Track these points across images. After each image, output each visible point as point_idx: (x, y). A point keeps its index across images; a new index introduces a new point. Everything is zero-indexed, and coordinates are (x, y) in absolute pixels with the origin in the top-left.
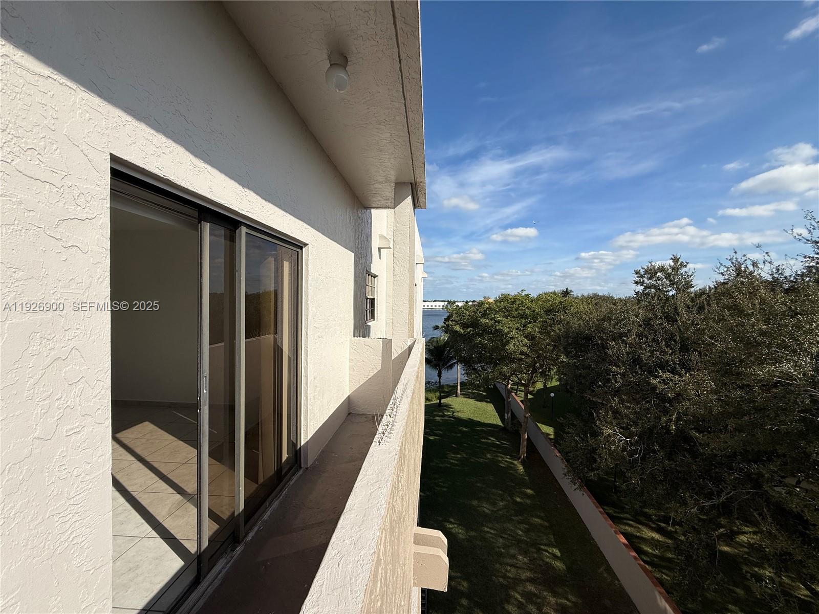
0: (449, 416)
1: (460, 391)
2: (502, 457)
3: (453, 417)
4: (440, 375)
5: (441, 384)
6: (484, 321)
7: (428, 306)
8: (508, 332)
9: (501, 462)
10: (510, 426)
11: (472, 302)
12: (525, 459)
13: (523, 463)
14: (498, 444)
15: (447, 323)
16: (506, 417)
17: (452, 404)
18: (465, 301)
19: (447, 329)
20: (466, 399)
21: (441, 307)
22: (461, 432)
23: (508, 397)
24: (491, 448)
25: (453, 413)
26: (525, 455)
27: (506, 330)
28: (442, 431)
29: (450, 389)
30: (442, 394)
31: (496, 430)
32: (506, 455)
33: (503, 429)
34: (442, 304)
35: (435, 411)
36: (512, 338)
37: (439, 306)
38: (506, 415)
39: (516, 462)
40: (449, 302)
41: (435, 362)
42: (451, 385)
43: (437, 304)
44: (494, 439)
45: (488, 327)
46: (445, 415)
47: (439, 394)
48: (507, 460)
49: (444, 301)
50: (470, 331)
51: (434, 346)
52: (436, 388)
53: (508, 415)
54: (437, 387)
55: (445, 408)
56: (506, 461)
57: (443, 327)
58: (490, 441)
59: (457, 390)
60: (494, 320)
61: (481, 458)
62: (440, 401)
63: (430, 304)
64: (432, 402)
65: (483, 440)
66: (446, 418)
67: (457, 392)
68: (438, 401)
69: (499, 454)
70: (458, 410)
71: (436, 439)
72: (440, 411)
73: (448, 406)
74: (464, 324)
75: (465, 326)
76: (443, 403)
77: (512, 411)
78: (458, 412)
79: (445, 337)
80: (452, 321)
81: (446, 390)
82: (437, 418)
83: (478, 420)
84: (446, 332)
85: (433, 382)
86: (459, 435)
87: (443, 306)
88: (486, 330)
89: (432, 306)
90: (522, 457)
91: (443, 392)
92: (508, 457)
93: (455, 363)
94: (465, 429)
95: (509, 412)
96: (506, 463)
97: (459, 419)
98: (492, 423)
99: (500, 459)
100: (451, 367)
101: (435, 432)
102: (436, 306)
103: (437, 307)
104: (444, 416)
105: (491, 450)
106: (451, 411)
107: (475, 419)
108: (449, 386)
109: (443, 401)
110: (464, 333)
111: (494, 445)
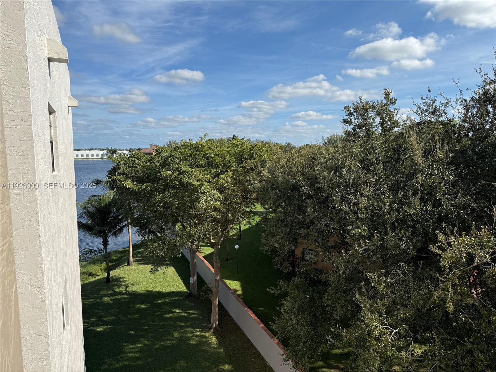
0: (122, 293)
1: (133, 257)
2: (191, 332)
3: (127, 293)
4: (105, 243)
5: (108, 251)
6: (165, 173)
7: (82, 155)
8: (198, 185)
9: (192, 339)
10: (196, 291)
11: (137, 150)
12: (218, 328)
13: (216, 333)
14: (185, 316)
15: (114, 178)
16: (191, 282)
17: (123, 276)
18: (129, 149)
19: (112, 185)
20: (141, 266)
21: (100, 157)
22: (139, 311)
23: (193, 259)
24: (178, 323)
25: (127, 287)
26: (217, 323)
27: (196, 183)
28: (113, 316)
29: (119, 255)
30: (110, 264)
31: (181, 298)
32: (196, 327)
33: (189, 296)
34: (101, 152)
35: (101, 290)
36: (203, 193)
37: (97, 155)
38: (191, 279)
39: (207, 334)
40: (109, 150)
41: (97, 229)
42: (120, 250)
43: (95, 152)
44: (180, 311)
45: (171, 181)
46: (117, 292)
47: (105, 265)
48: (198, 334)
49: (103, 150)
50: (147, 186)
51: (96, 208)
52: (100, 258)
53: (193, 278)
54: (102, 256)
55: (115, 283)
56: (197, 336)
57: (107, 182)
58: (175, 315)
59: (129, 257)
60: (178, 171)
61: (168, 340)
62: (108, 274)
63: (85, 153)
64: (97, 278)
65: (167, 316)
66: (117, 297)
67: (129, 259)
68: (105, 275)
69: (188, 329)
70: (132, 282)
71: (106, 328)
72: (109, 288)
73: (118, 280)
74: (137, 178)
75: (138, 180)
76: (112, 277)
77: (198, 274)
78: (132, 285)
79: (109, 195)
80: (120, 174)
81: (115, 258)
82: (106, 299)
83: (159, 290)
84: (112, 188)
85: (96, 251)
86: (137, 316)
87: (102, 155)
88: (168, 185)
89: (87, 155)
90: (214, 326)
91: (111, 261)
92: (198, 330)
93: (125, 226)
94: (143, 306)
95: (195, 275)
96: (197, 339)
97: (134, 294)
98: (175, 290)
99: (190, 335)
100: (120, 231)
101: (104, 319)
102: (92, 155)
103: (95, 157)
104: (115, 293)
105: (177, 327)
106: (124, 285)
107: (155, 290)
108: (117, 252)
109: (112, 273)
110: (138, 190)
111: (181, 319)
